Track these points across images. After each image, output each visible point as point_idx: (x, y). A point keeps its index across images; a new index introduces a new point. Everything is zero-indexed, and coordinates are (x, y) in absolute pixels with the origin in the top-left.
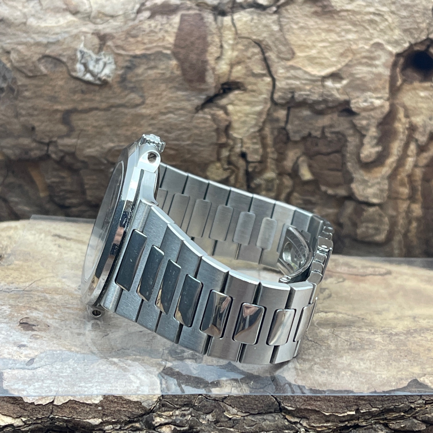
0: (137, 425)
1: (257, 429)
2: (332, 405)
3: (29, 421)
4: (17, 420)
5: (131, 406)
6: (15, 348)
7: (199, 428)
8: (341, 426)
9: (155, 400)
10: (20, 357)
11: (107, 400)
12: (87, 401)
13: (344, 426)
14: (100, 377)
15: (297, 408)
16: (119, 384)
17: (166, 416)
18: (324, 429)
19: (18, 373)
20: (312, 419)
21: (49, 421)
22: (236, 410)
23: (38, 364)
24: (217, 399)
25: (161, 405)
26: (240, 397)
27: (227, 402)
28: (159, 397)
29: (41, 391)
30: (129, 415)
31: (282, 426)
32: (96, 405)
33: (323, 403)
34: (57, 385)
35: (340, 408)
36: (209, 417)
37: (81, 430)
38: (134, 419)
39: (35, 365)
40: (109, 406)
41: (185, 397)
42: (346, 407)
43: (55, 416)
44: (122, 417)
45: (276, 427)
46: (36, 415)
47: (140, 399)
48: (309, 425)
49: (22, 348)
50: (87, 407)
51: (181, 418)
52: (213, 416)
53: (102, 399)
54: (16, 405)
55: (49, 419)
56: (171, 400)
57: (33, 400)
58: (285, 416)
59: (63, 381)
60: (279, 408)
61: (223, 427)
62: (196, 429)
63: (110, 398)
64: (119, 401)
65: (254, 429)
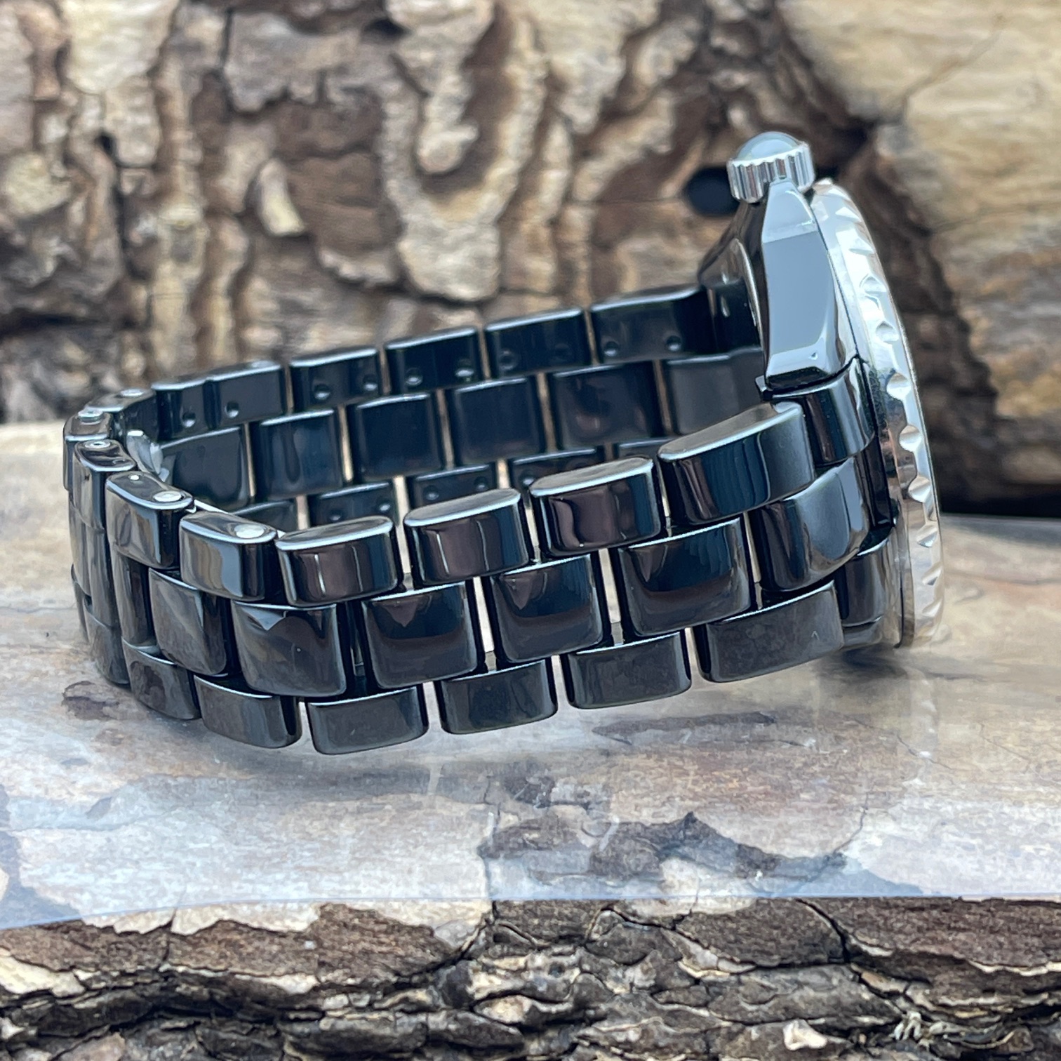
0: (421, 995)
1: (779, 1012)
2: (1001, 944)
3: (98, 980)
4: (62, 975)
5: (403, 938)
6: (55, 768)
7: (603, 1007)
8: (1029, 1007)
9: (474, 922)
10: (69, 793)
11: (329, 920)
12: (272, 923)
13: (1036, 1006)
14: (307, 854)
15: (897, 951)
16: (364, 876)
17: (507, 970)
18: (978, 1012)
19: (63, 840)
20: (941, 984)
21: (156, 981)
22: (715, 954)
23: (122, 814)
24: (656, 922)
25: (491, 939)
26: (727, 917)
27: (688, 930)
28: (484, 915)
29: (133, 891)
30: (397, 966)
31: (854, 1004)
32: (300, 937)
33: (975, 936)
34: (181, 876)
35: (1026, 953)
36: (636, 975)
37: (251, 1009)
38: (410, 977)
39: (112, 818)
40: (337, 937)
41: (561, 917)
42: (1044, 950)
43: (177, 965)
44: (377, 971)
45: (835, 1007)
46: (120, 963)
47: (429, 918)
48: (932, 1002)
49: (73, 767)
50: (272, 942)
51: (550, 978)
52: (645, 972)
53: (316, 918)
54: (58, 935)
55: (156, 977)
56: (520, 922)
57: (107, 920)
58: (860, 975)
59: (198, 864)
60: (841, 950)
61: (678, 1003)
62: (594, 1009)
63: (340, 916)
64: (368, 923)
65: (771, 1013)
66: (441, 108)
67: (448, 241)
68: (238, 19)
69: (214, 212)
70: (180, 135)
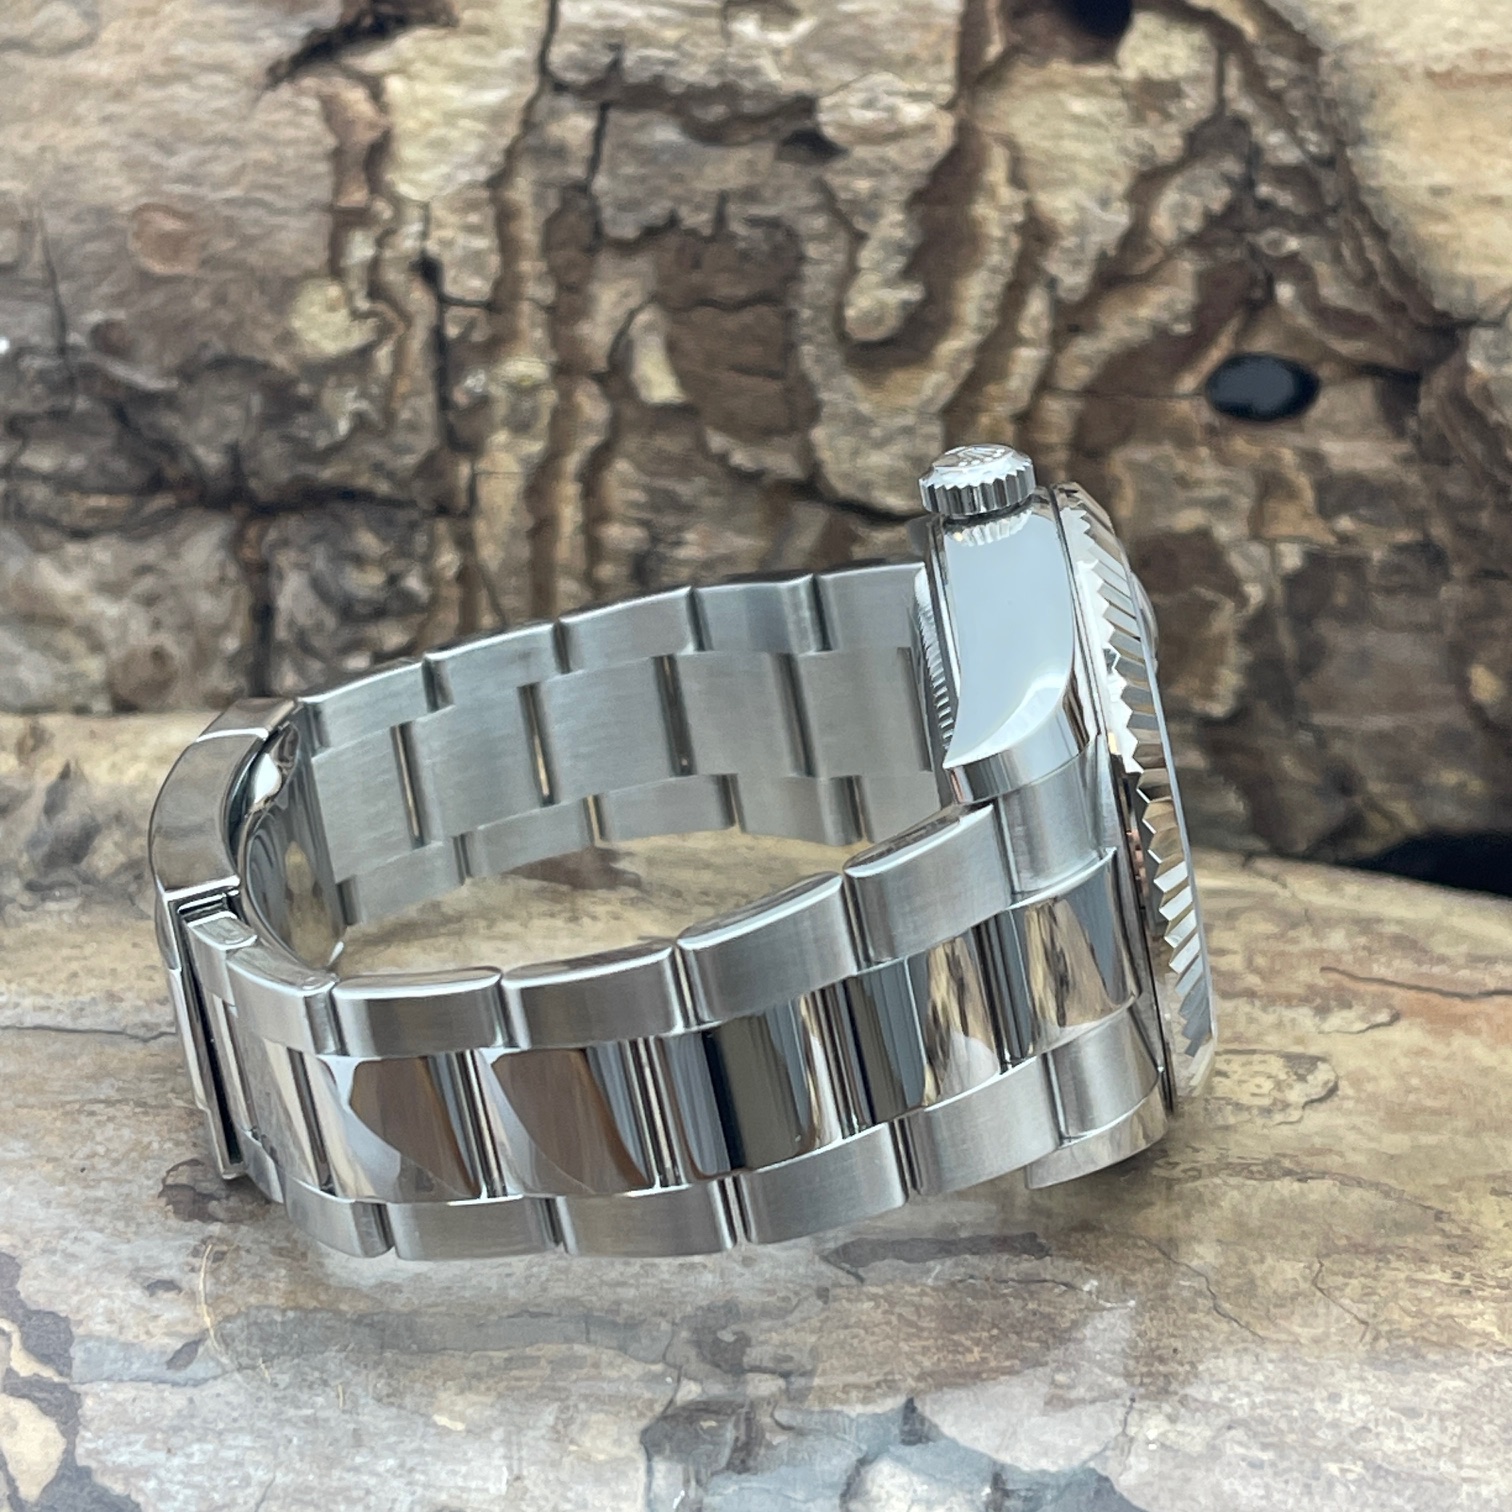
66: (878, 256)
67: (876, 432)
68: (614, 115)
69: (567, 369)
70: (527, 266)
